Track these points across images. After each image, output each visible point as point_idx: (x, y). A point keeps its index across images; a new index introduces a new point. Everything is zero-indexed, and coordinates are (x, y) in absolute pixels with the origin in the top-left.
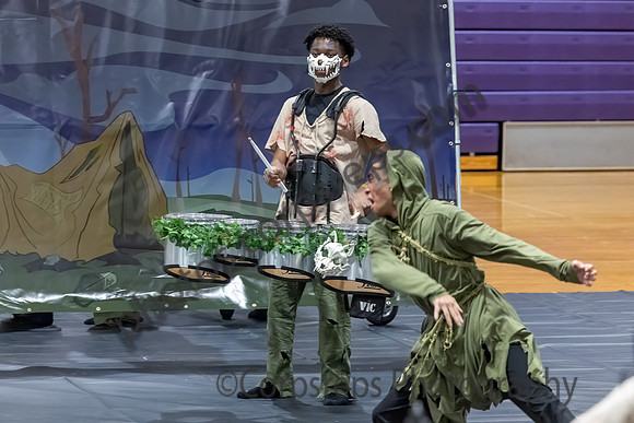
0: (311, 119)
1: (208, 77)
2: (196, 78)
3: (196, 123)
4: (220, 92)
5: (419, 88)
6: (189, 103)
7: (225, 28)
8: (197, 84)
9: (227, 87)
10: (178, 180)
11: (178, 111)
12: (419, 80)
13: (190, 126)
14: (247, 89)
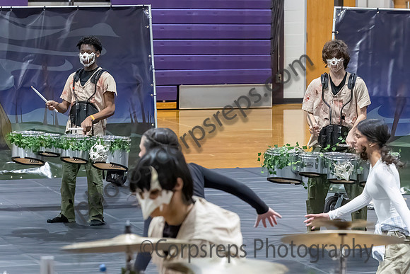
0: (83, 83)
1: (30, 63)
2: (24, 63)
3: (24, 86)
4: (37, 70)
5: (135, 67)
6: (21, 76)
7: (39, 38)
8: (25, 66)
9: (40, 68)
10: (16, 114)
11: (16, 80)
12: (135, 64)
13: (22, 87)
14: (50, 69)
